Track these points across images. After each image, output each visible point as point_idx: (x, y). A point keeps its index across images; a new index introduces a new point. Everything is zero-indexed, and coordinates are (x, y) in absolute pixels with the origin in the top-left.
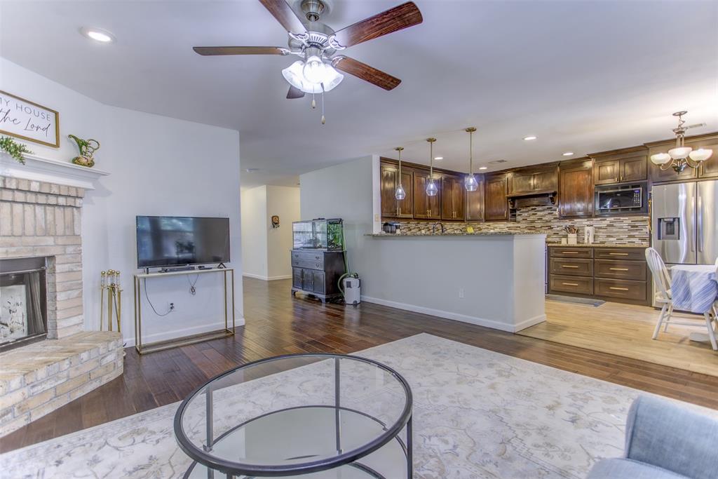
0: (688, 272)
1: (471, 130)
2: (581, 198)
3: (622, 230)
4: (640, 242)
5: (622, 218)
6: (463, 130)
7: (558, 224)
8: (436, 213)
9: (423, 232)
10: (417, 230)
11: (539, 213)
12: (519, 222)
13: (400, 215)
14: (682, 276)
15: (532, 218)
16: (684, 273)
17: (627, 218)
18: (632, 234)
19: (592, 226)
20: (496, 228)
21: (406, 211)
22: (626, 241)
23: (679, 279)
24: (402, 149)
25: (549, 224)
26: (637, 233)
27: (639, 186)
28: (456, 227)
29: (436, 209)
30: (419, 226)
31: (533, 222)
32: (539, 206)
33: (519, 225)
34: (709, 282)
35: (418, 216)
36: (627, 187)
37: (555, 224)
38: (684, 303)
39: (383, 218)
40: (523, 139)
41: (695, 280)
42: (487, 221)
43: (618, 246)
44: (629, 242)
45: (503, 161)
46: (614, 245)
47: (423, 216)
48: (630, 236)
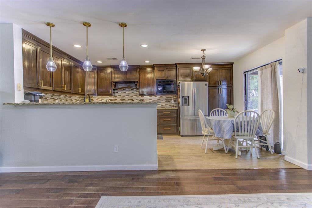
0: (221, 120)
1: (123, 25)
2: (148, 85)
3: (163, 101)
4: (170, 107)
5: (163, 96)
6: (117, 23)
7: (137, 98)
8: (69, 88)
9: (57, 101)
10: (53, 100)
11: (127, 92)
12: (116, 97)
13: (42, 86)
14: (218, 122)
15: (123, 95)
16: (219, 121)
17: (165, 96)
18: (167, 103)
19: (151, 99)
20: (103, 100)
21: (47, 84)
22: (164, 106)
23: (217, 124)
24: (53, 26)
25: (132, 98)
26: (168, 103)
27: (173, 82)
28: (78, 99)
29: (69, 85)
30: (54, 97)
31: (124, 97)
32: (127, 88)
33: (116, 98)
34: (231, 124)
35: (57, 89)
36: (169, 82)
37: (135, 98)
38: (219, 135)
39: (25, 88)
40: (141, 45)
41: (225, 124)
42: (98, 95)
43: (162, 109)
44: (166, 107)
45: (116, 59)
46: (160, 109)
47: (60, 89)
48: (166, 104)
